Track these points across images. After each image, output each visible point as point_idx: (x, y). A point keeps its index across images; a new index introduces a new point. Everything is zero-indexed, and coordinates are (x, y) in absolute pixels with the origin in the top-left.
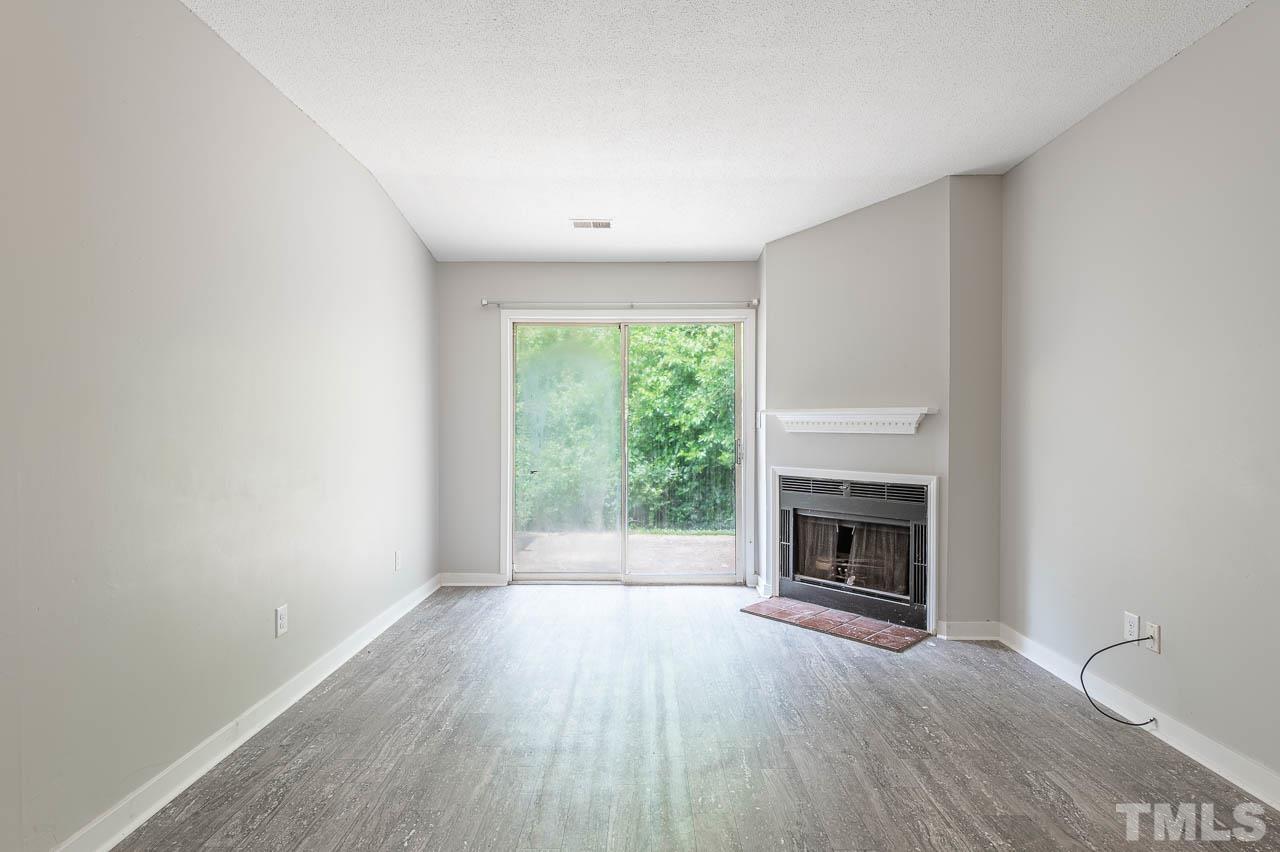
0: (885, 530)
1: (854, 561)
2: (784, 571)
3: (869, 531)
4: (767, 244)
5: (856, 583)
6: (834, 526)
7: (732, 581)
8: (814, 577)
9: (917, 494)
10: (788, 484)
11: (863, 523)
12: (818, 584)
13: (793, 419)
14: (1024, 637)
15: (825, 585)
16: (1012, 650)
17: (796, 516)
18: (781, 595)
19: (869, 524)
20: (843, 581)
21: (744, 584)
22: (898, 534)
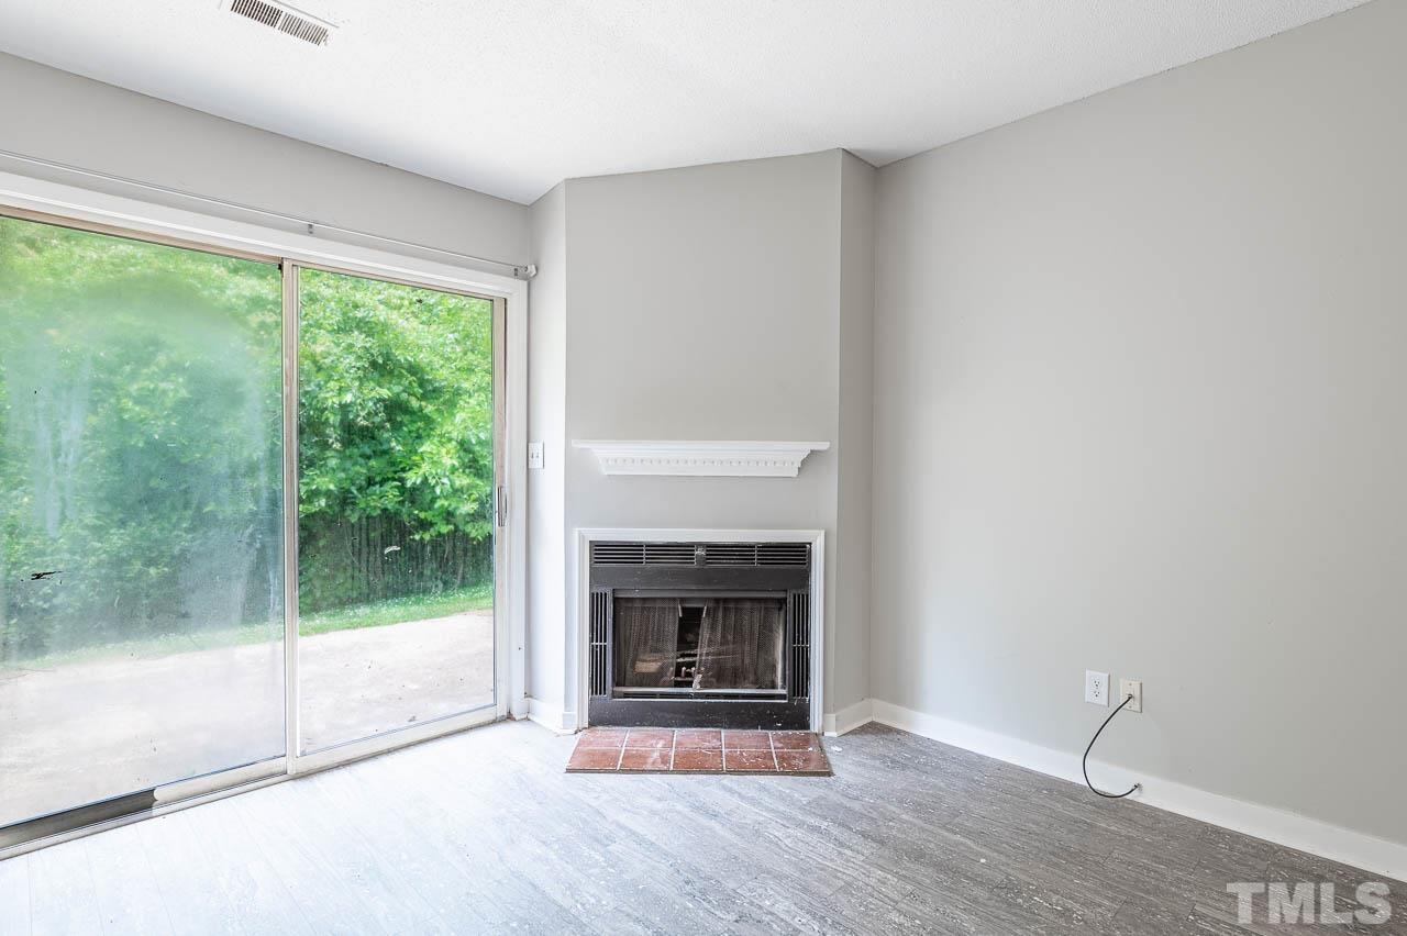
0: (748, 605)
1: (703, 652)
2: (597, 685)
3: (725, 609)
4: (566, 180)
5: (704, 684)
6: (675, 609)
7: (492, 718)
8: (641, 686)
9: (797, 555)
10: (604, 553)
11: (717, 600)
12: (653, 695)
13: (613, 456)
14: (912, 712)
15: (663, 695)
16: (898, 732)
17: (615, 600)
18: (591, 724)
19: (726, 600)
20: (689, 684)
21: (509, 717)
22: (766, 608)
